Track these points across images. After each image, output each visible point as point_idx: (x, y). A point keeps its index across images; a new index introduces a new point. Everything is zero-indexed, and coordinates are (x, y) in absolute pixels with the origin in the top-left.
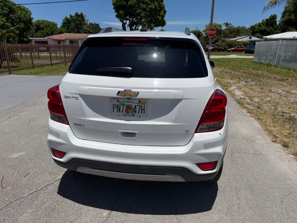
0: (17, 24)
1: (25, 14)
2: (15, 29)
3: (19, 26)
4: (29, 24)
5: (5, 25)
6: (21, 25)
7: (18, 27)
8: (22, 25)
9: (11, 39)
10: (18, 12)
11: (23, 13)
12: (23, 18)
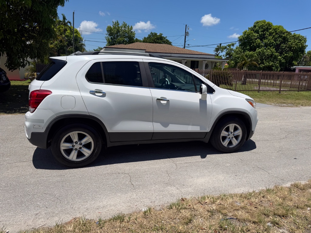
0: (286, 53)
1: (298, 42)
2: (282, 58)
3: (287, 55)
4: (299, 52)
5: (274, 55)
6: (289, 54)
7: (285, 56)
8: (291, 54)
9: (274, 68)
10: (290, 41)
11: (296, 42)
12: (293, 47)
